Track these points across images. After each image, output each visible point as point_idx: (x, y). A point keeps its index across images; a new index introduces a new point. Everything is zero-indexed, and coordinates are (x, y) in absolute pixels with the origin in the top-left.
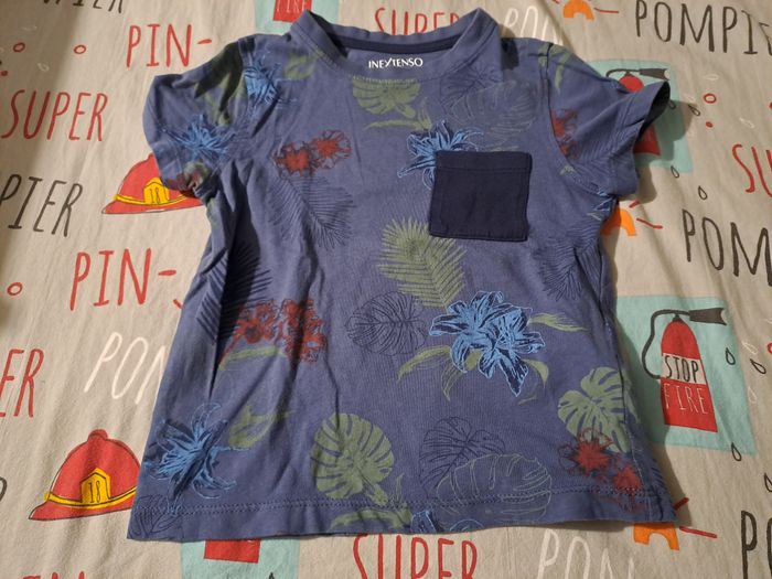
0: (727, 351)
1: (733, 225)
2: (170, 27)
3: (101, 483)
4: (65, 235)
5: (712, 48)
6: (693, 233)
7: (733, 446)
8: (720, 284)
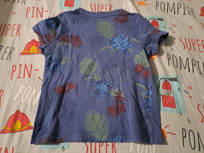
0: (178, 88)
1: (180, 57)
2: (38, 7)
3: (19, 124)
4: (10, 60)
5: (175, 13)
6: (170, 59)
7: (180, 112)
8: (177, 72)
